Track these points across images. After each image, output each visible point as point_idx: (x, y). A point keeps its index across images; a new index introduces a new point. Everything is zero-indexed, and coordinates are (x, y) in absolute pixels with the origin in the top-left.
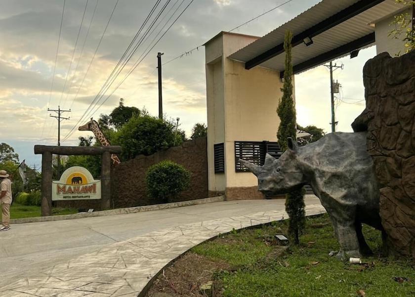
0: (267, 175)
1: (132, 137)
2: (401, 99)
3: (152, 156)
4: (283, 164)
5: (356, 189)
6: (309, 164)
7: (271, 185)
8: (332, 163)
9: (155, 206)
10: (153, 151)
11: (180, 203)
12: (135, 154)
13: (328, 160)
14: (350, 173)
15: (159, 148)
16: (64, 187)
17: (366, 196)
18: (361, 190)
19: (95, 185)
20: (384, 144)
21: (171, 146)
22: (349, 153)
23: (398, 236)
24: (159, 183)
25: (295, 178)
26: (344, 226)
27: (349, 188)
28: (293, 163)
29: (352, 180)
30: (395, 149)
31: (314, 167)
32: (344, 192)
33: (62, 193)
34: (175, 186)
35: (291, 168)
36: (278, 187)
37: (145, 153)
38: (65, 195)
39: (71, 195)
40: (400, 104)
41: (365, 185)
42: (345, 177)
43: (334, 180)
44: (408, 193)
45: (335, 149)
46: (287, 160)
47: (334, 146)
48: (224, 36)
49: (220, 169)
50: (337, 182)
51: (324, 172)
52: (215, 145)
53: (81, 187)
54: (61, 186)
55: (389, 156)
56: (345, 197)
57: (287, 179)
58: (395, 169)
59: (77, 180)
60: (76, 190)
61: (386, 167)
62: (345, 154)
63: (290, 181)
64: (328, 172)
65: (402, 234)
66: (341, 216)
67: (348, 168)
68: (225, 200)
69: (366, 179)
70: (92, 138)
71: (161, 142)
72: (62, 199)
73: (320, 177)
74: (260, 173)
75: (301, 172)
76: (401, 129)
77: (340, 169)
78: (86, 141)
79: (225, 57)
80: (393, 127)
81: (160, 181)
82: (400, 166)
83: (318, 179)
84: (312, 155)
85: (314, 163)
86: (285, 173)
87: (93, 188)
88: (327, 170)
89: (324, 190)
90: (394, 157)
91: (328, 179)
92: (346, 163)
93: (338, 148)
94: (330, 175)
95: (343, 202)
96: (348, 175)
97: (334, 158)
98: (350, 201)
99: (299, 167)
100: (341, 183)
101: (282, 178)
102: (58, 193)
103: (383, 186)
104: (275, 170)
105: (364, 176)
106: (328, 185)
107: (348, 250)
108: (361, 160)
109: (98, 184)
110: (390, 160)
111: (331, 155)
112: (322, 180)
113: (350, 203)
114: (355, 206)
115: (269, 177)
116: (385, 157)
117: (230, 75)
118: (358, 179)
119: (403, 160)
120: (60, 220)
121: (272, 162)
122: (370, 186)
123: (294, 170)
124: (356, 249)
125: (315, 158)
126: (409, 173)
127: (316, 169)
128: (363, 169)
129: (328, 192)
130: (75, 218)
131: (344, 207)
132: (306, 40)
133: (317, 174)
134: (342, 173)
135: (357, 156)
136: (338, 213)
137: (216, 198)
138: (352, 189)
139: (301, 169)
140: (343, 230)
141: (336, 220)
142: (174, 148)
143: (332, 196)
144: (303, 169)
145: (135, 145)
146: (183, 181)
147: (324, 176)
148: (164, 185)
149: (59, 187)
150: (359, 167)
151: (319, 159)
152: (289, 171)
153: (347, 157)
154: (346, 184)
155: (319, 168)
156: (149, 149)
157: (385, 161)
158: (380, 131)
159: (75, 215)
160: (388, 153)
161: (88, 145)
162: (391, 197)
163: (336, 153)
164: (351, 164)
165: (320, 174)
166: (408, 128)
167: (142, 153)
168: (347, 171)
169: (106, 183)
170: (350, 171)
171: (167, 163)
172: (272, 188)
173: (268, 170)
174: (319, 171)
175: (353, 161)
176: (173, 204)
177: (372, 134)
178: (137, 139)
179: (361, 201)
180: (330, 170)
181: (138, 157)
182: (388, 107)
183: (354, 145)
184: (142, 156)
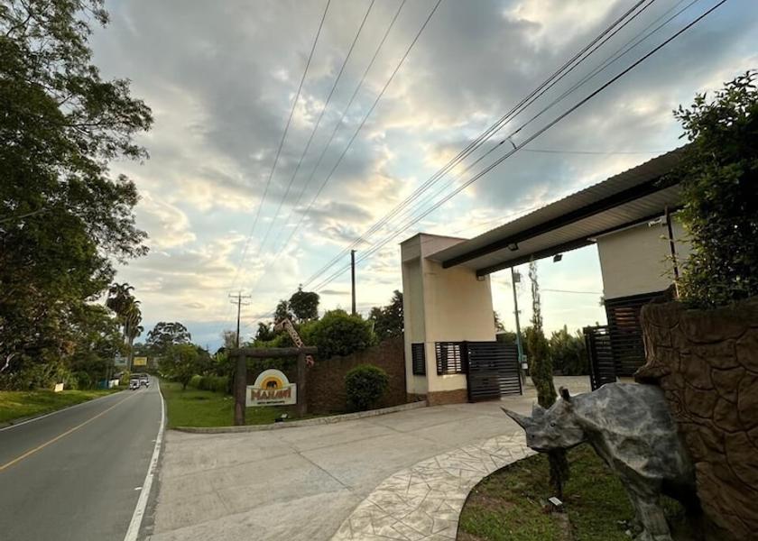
0: (538, 429)
1: (328, 337)
2: (716, 362)
3: (348, 357)
4: (558, 417)
5: (660, 460)
6: (594, 423)
7: (545, 442)
8: (624, 424)
9: (355, 414)
10: (350, 352)
11: (382, 411)
12: (331, 354)
13: (617, 419)
14: (650, 438)
15: (355, 348)
16: (259, 393)
17: (674, 469)
18: (667, 461)
19: (290, 389)
20: (693, 409)
21: (368, 346)
22: (643, 412)
23: (726, 525)
24: (358, 389)
25: (573, 435)
26: (648, 503)
27: (651, 456)
28: (569, 417)
29: (653, 447)
30: (712, 417)
31: (601, 427)
32: (645, 461)
33: (256, 399)
34: (375, 392)
35: (568, 423)
36: (554, 445)
37: (342, 354)
38: (260, 401)
39: (266, 401)
40: (713, 367)
41: (670, 455)
42: (644, 443)
43: (629, 444)
44: (740, 476)
45: (623, 406)
46: (562, 413)
47: (620, 402)
48: (422, 238)
49: (420, 371)
50: (632, 448)
51: (615, 434)
52: (413, 345)
53: (276, 392)
54: (256, 391)
55: (703, 425)
56: (647, 468)
57: (564, 436)
58: (714, 442)
59: (272, 384)
60: (271, 395)
61: (699, 438)
62: (637, 413)
63: (569, 439)
64: (620, 435)
65: (733, 524)
66: (643, 490)
67: (646, 432)
68: (428, 405)
69: (672, 447)
70: (270, 324)
71: (357, 342)
72: (256, 405)
73: (610, 439)
74: (530, 426)
75: (581, 428)
76: (719, 397)
77: (636, 433)
78: (265, 327)
79: (423, 257)
80: (706, 392)
81: (361, 387)
82: (722, 440)
83: (609, 443)
84: (595, 410)
85: (600, 421)
86: (561, 428)
87: (287, 393)
88: (619, 432)
89: (618, 457)
90: (710, 428)
91: (623, 443)
92: (642, 425)
93: (626, 405)
94: (623, 438)
95: (645, 474)
96: (647, 440)
97: (624, 417)
98: (653, 473)
99: (578, 422)
100: (639, 449)
101: (558, 434)
102: (252, 399)
103: (698, 460)
104: (547, 424)
105: (668, 443)
106: (622, 451)
107: (657, 535)
108: (659, 422)
109: (294, 387)
110: (705, 430)
111: (619, 412)
112: (613, 443)
113: (654, 476)
114: (660, 480)
115: (541, 433)
116: (698, 426)
117: (428, 275)
118: (661, 446)
119: (727, 434)
120: (255, 431)
121: (543, 414)
122: (677, 456)
123: (572, 426)
124: (667, 534)
125: (600, 415)
126: (736, 451)
127: (604, 430)
128: (666, 435)
129: (624, 460)
130: (272, 429)
131: (647, 480)
132: (511, 246)
133: (606, 436)
134: (639, 437)
135: (653, 417)
136: (639, 486)
137: (418, 404)
138: (655, 458)
139: (581, 426)
140: (647, 508)
141: (636, 493)
142: (371, 349)
143: (629, 465)
144: (584, 426)
145: (330, 345)
146: (384, 387)
147: (616, 439)
148: (365, 391)
149: (253, 393)
150: (659, 432)
151: (605, 417)
152: (566, 426)
153: (641, 417)
154: (646, 452)
155: (608, 428)
156: (345, 350)
157: (698, 430)
158: (683, 392)
159: (270, 426)
160: (702, 421)
161: (267, 330)
162: (711, 475)
163: (625, 411)
164: (649, 428)
165: (610, 435)
166: (732, 398)
167: (338, 353)
168: (645, 436)
169: (302, 386)
170: (649, 436)
171: (366, 366)
172: (546, 446)
173: (539, 423)
174: (608, 432)
175: (650, 423)
176: (373, 412)
177: (674, 394)
178: (333, 338)
179: (668, 474)
180: (622, 433)
181: (333, 358)
182: (694, 367)
183: (646, 402)
184: (338, 357)
